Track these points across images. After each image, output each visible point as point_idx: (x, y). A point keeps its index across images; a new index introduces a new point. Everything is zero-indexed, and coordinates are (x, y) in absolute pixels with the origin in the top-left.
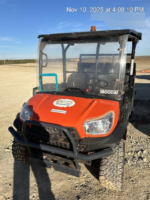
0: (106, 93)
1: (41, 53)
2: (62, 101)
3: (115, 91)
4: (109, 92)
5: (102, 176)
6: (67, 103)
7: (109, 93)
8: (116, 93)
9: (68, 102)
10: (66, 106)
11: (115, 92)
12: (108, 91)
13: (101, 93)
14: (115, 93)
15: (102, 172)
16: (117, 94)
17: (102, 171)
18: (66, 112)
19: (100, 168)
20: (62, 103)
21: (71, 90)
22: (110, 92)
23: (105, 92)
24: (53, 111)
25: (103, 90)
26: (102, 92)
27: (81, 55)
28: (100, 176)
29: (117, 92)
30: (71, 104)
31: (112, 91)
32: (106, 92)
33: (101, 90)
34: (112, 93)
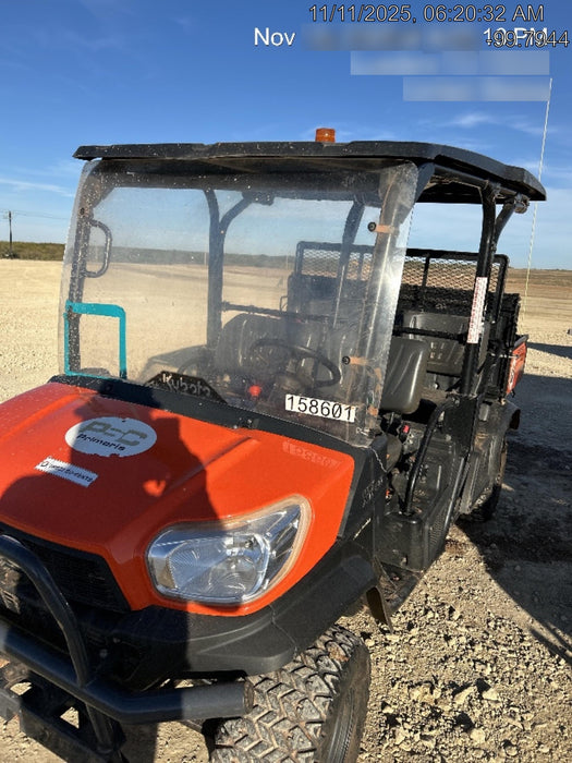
0: (307, 412)
1: (85, 220)
2: (106, 428)
3: (344, 407)
4: (319, 407)
6: (120, 440)
7: (319, 414)
8: (347, 415)
9: (130, 431)
10: (106, 452)
11: (345, 413)
12: (314, 403)
13: (288, 408)
14: (344, 417)
16: (352, 420)
18: (94, 476)
20: (100, 436)
21: (175, 383)
22: (325, 411)
23: (302, 407)
24: (48, 465)
25: (297, 398)
26: (295, 404)
27: (303, 246)
29: (353, 412)
30: (135, 443)
31: (332, 404)
32: (309, 405)
33: (288, 396)
34: (331, 416)
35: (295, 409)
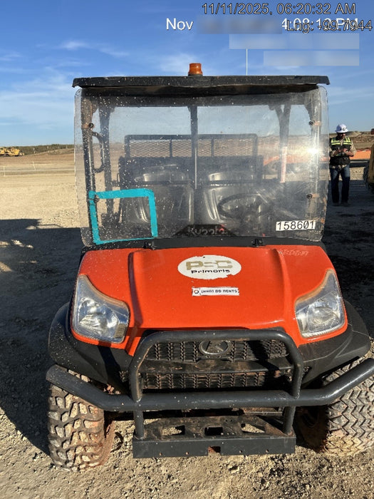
0: (290, 229)
2: (201, 264)
3: (310, 221)
4: (296, 225)
5: (335, 430)
6: (220, 267)
7: (296, 229)
8: (312, 226)
9: (217, 262)
10: (223, 275)
11: (310, 225)
12: (293, 223)
13: (277, 229)
14: (310, 227)
15: (336, 421)
16: (314, 228)
17: (334, 418)
19: (328, 413)
20: (204, 268)
22: (300, 226)
23: (286, 227)
24: (199, 292)
25: (283, 223)
26: (281, 227)
27: (129, 138)
28: (331, 432)
29: (314, 223)
31: (303, 222)
32: (290, 225)
33: (278, 223)
34: (303, 228)
35: (282, 229)
